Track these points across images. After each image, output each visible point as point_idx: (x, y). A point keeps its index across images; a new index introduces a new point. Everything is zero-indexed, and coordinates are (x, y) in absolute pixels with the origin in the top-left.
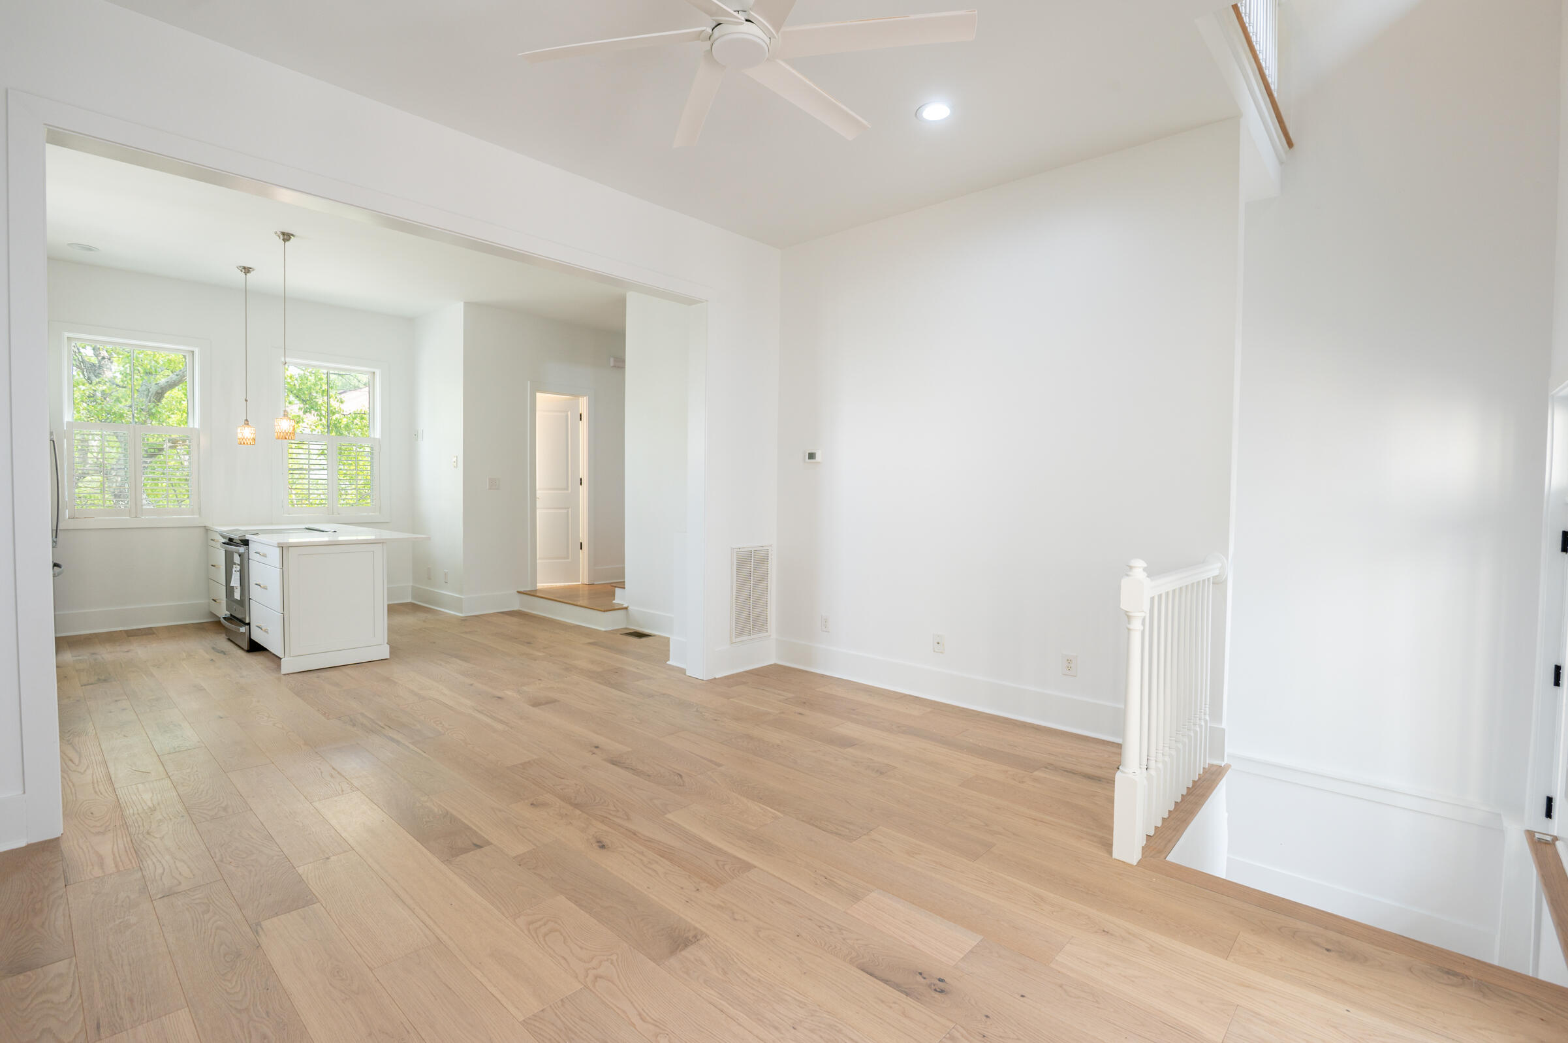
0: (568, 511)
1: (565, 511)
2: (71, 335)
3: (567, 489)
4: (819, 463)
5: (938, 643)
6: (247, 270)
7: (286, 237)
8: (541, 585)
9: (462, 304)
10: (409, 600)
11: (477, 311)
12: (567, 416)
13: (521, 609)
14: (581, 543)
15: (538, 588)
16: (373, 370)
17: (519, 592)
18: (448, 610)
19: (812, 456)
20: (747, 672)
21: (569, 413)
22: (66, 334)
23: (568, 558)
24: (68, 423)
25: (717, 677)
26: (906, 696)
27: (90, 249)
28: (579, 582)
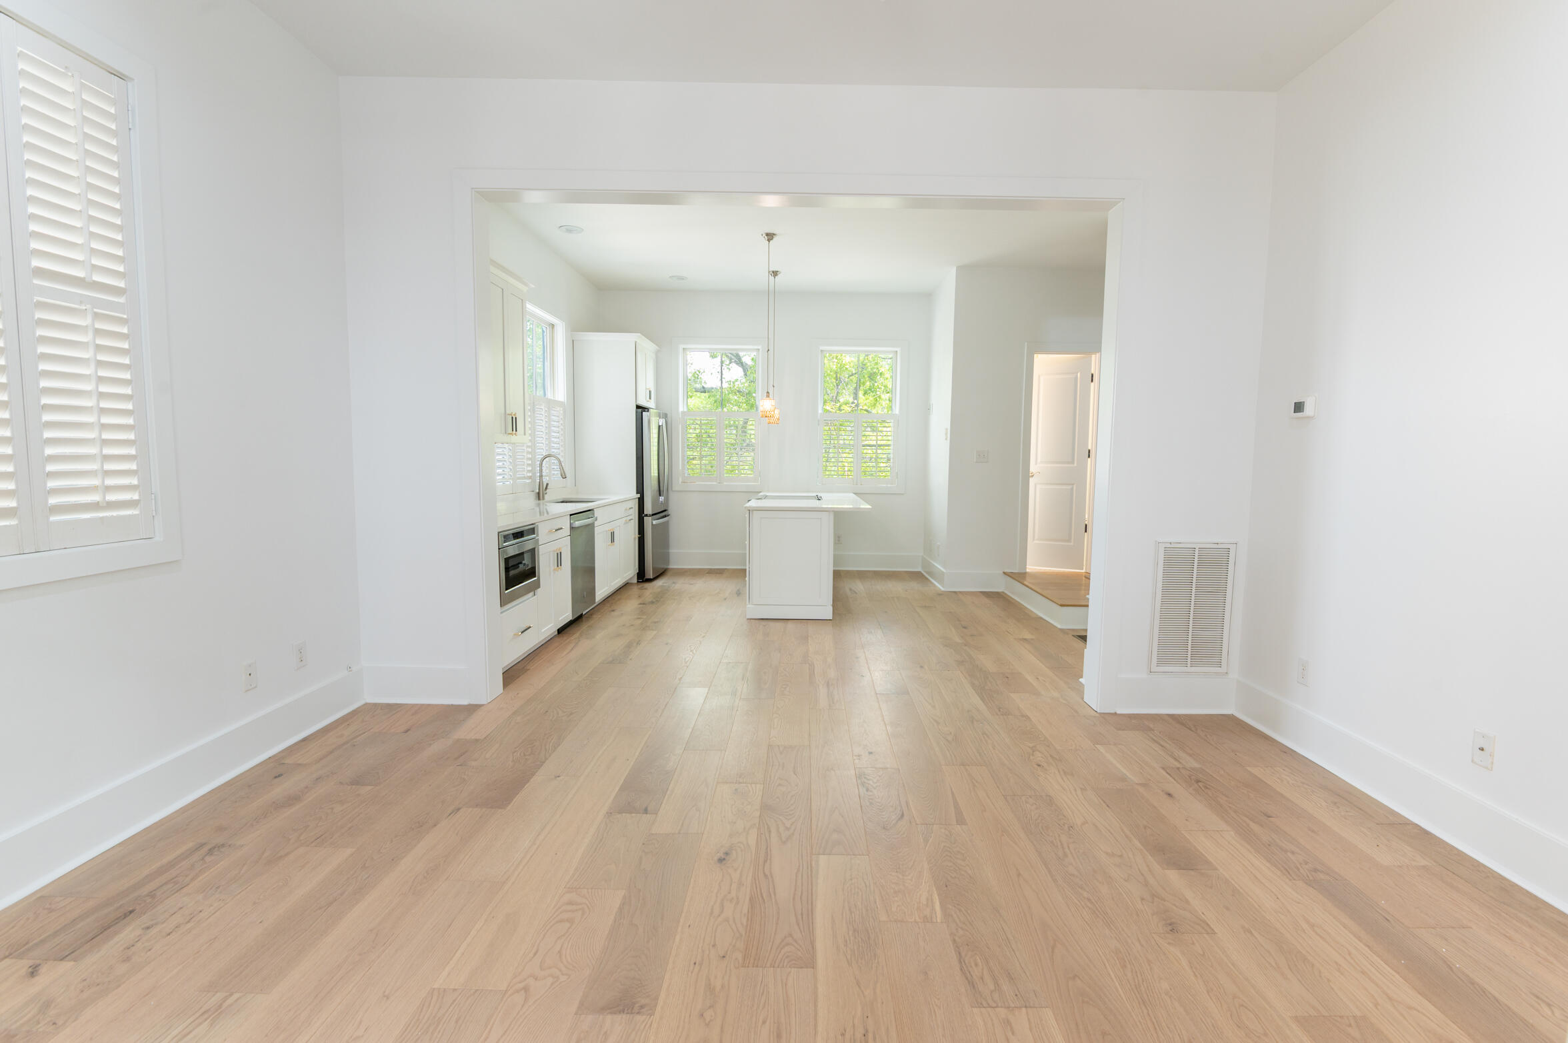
0: (1072, 489)
1: (1070, 487)
2: (685, 346)
3: (1073, 463)
4: (1308, 417)
5: (1482, 749)
6: (775, 273)
7: (770, 236)
8: (1031, 568)
9: (955, 268)
10: (919, 569)
11: (967, 272)
12: (1076, 377)
13: (1006, 592)
14: (1086, 525)
15: (1028, 570)
16: (895, 349)
17: (1004, 573)
18: (938, 583)
19: (1299, 407)
20: (1172, 716)
21: (1079, 374)
22: (682, 346)
23: (1069, 541)
24: (683, 413)
25: (1118, 712)
26: (1407, 823)
27: (682, 278)
28: (1083, 569)
